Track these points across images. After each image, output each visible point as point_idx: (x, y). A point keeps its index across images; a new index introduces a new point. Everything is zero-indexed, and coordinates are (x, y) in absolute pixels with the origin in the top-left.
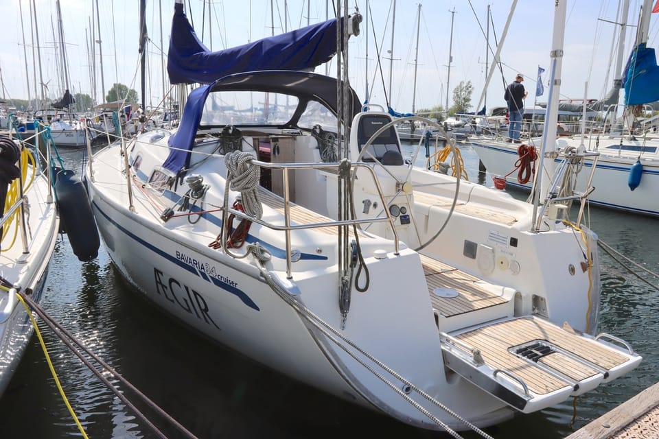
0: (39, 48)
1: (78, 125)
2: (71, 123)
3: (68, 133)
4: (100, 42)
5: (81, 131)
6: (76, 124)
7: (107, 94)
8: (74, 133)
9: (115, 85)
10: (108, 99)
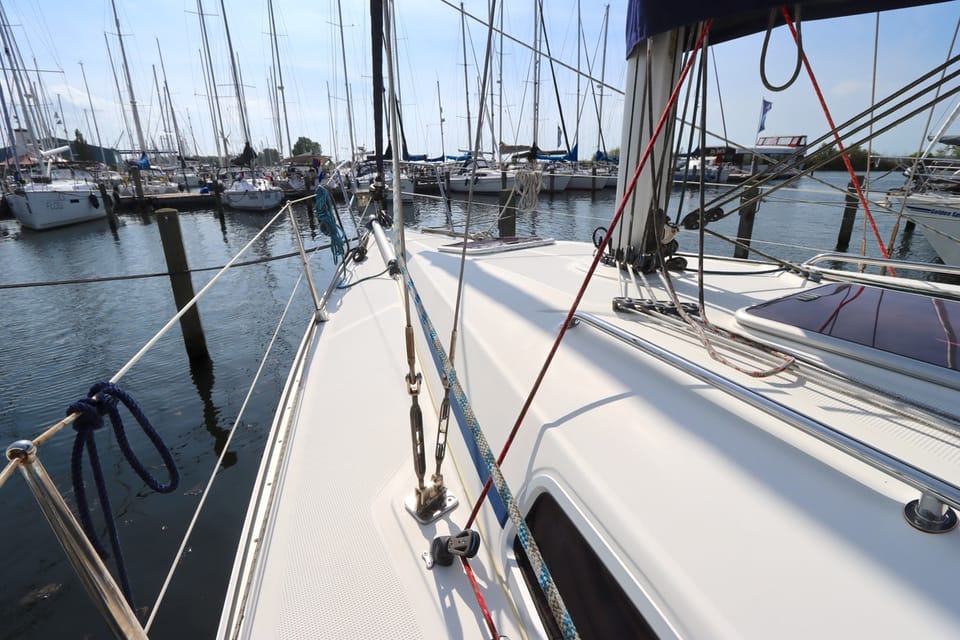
0: (217, 97)
1: (263, 184)
2: (254, 182)
3: (253, 195)
4: (282, 88)
5: (266, 191)
6: (260, 184)
7: (293, 148)
8: (259, 196)
9: (300, 138)
10: (294, 152)
